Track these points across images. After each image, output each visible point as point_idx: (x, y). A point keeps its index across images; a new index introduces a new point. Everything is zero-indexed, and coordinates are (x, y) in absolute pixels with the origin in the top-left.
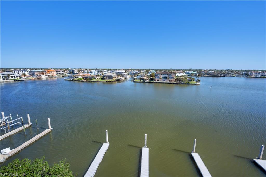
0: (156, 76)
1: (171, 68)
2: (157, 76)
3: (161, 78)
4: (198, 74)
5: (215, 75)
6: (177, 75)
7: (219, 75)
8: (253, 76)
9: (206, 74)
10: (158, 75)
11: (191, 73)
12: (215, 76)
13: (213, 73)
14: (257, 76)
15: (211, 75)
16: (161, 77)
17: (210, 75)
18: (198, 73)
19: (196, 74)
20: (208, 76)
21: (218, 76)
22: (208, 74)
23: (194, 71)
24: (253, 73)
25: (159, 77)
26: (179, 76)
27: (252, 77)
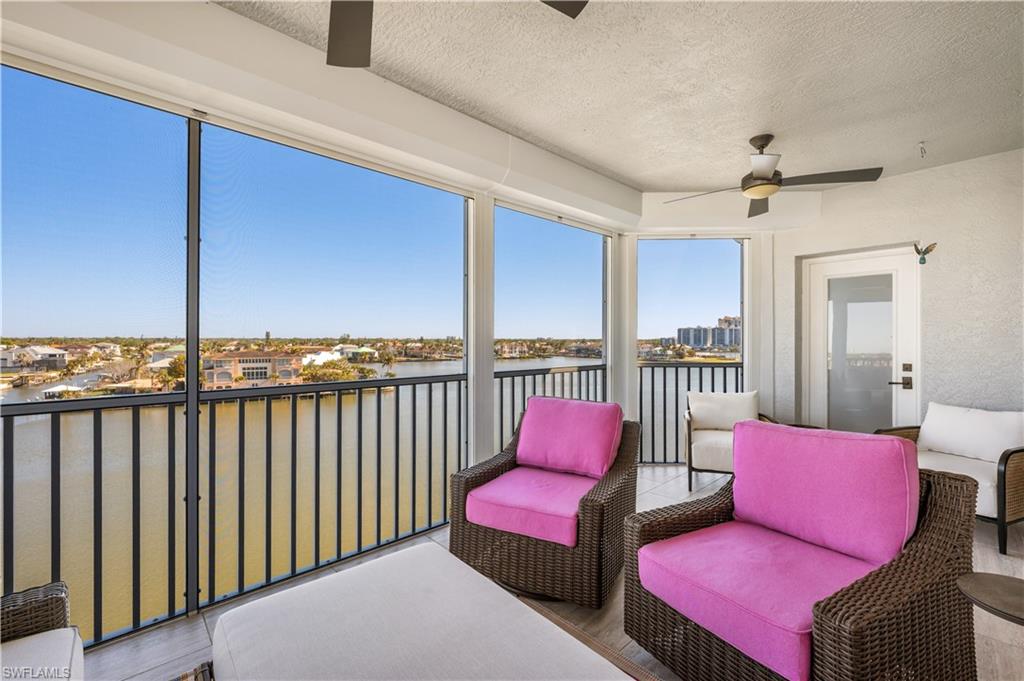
0: (212, 368)
1: (268, 334)
2: (217, 370)
3: (241, 379)
4: (376, 355)
5: (426, 357)
6: (306, 361)
7: (437, 357)
8: (506, 355)
9: (400, 353)
10: (220, 363)
11: (353, 353)
12: (426, 359)
13: (421, 349)
14: (514, 355)
15: (415, 357)
16: (241, 375)
17: (413, 356)
18: (378, 350)
19: (370, 354)
20: (408, 361)
21: (435, 360)
22: (406, 355)
23: (360, 343)
24: (506, 349)
25: (230, 375)
26: (316, 363)
27: (505, 358)
